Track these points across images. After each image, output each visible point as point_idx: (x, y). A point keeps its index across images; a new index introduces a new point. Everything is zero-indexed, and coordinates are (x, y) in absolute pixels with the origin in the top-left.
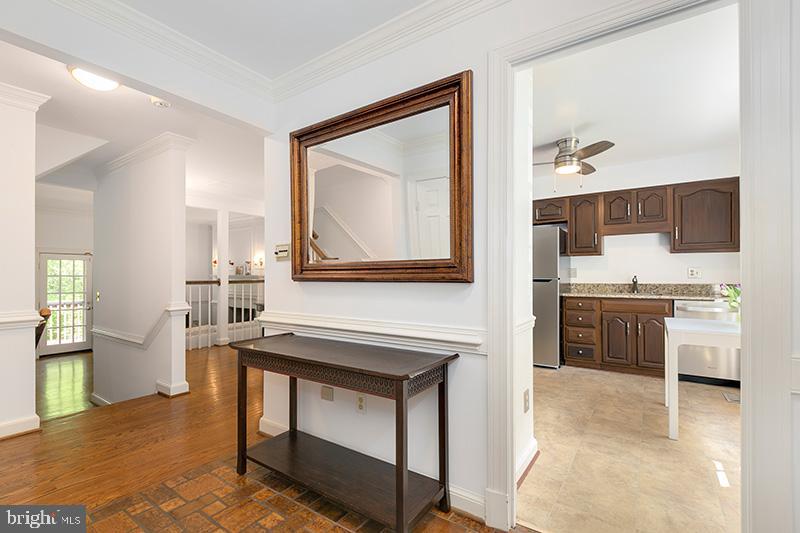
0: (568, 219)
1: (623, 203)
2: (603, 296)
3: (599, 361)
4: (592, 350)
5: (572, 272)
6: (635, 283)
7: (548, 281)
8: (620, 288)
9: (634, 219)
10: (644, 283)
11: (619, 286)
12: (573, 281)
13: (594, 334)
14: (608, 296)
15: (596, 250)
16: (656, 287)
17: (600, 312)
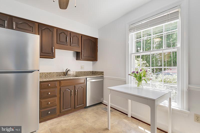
1: (65, 36)
4: (55, 109)
11: (59, 73)
13: (56, 100)
15: (52, 56)
17: (60, 87)
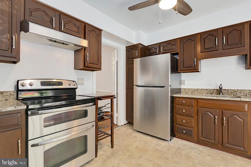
0: (178, 51)
1: (213, 38)
2: (199, 97)
3: (196, 139)
4: (191, 131)
5: (182, 82)
6: (221, 89)
7: (163, 87)
8: (211, 92)
9: (220, 47)
10: (227, 89)
11: (210, 90)
12: (183, 87)
13: (193, 121)
14: (202, 97)
15: (194, 69)
16: (235, 91)
17: (197, 107)
